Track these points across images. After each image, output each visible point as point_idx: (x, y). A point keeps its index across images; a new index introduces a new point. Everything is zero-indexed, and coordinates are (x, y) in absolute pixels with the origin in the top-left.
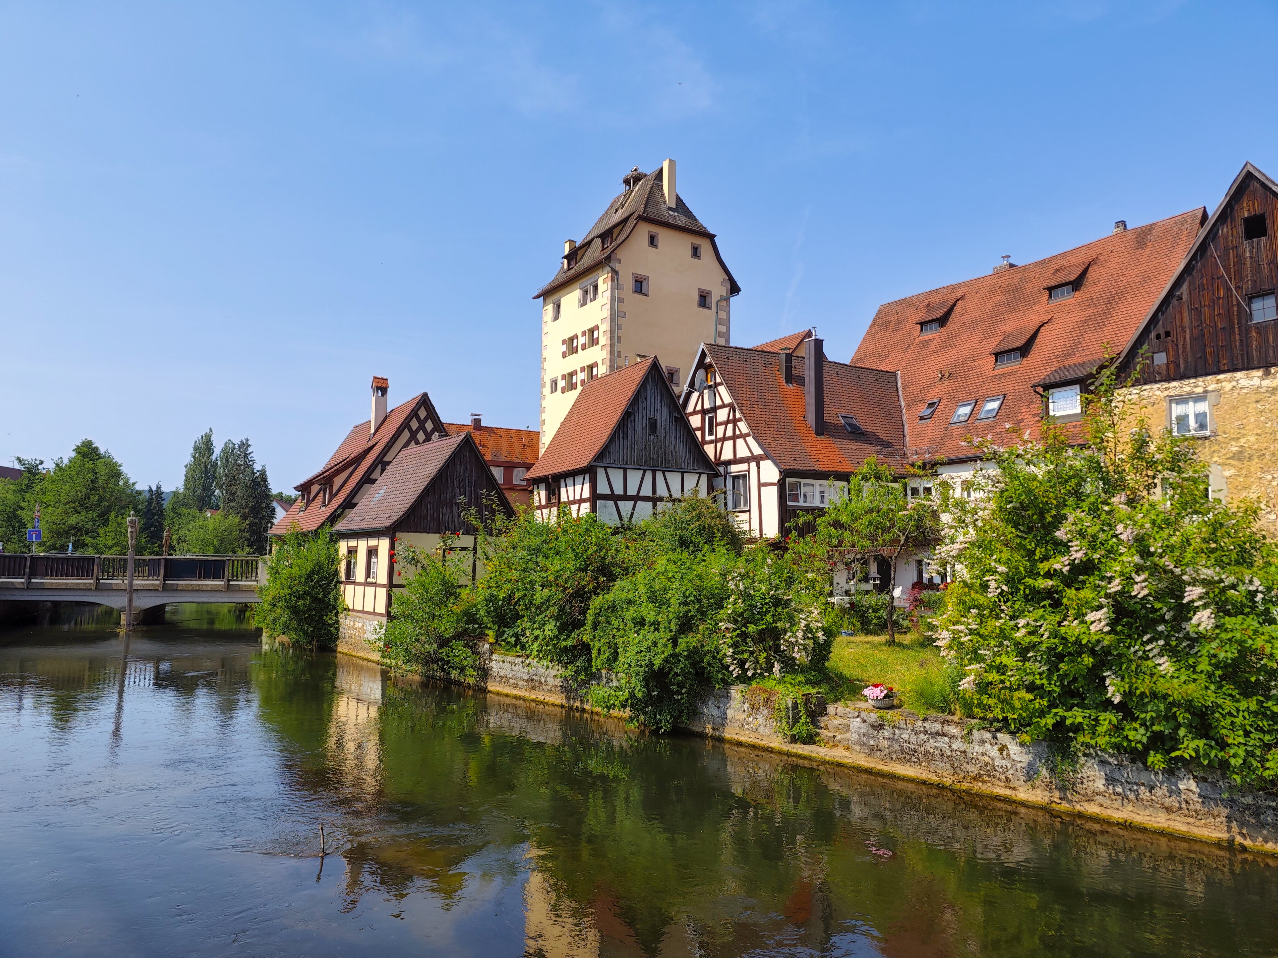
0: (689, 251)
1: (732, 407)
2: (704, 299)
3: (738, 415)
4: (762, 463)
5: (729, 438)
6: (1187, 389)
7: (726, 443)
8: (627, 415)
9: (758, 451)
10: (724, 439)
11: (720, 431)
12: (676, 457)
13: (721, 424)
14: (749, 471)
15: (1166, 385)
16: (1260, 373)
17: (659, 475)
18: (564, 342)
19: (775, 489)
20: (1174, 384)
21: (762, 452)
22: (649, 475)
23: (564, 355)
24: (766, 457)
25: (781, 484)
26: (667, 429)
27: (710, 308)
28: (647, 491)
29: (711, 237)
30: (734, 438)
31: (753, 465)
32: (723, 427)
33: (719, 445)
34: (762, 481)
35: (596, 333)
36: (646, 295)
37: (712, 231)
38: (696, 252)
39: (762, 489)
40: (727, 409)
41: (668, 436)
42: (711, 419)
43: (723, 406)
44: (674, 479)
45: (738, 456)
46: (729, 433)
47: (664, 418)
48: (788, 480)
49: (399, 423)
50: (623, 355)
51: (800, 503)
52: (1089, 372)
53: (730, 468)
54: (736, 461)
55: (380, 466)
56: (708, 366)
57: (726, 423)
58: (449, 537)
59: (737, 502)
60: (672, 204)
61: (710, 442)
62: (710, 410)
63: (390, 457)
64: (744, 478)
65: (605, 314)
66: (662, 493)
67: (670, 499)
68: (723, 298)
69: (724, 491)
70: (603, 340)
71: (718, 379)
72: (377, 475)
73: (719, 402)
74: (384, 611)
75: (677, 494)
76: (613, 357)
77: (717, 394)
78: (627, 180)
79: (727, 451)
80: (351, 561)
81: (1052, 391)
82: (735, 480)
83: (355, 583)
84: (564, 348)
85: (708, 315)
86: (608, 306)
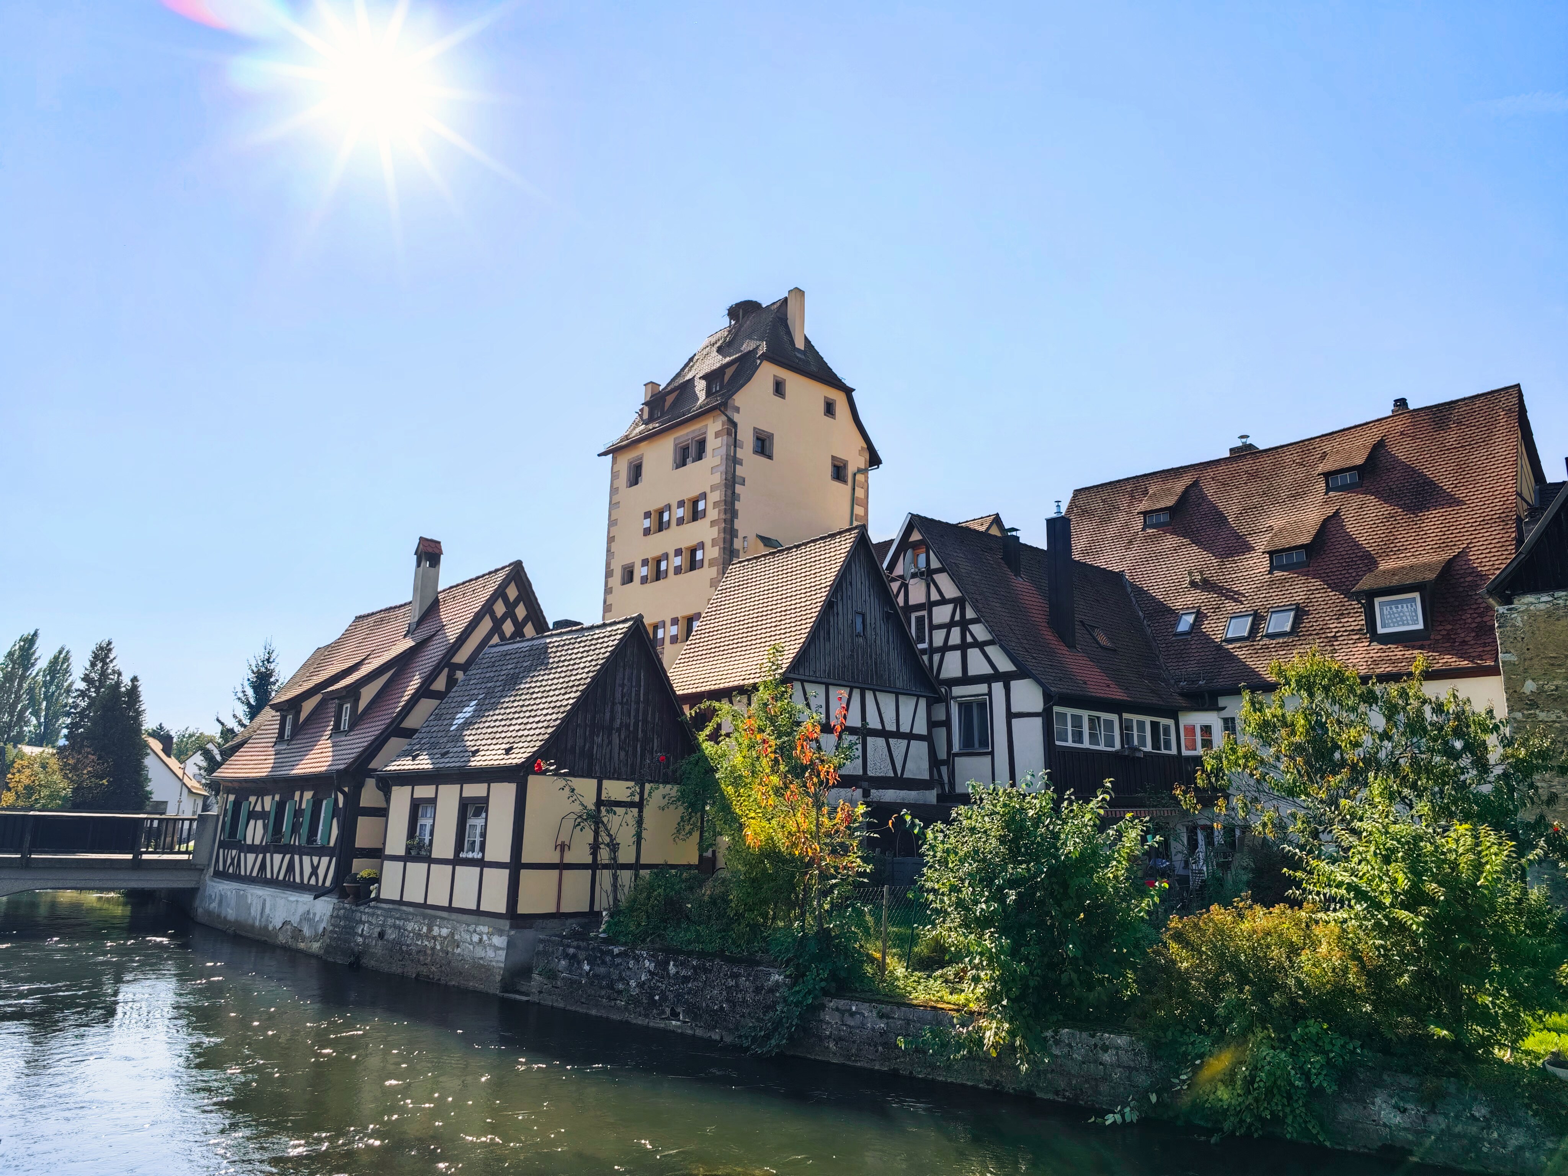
0: (820, 408)
1: (959, 603)
2: (839, 472)
3: (970, 614)
4: (1014, 684)
5: (954, 648)
7: (948, 654)
8: (829, 606)
9: (1005, 665)
10: (946, 648)
11: (938, 638)
12: (889, 670)
13: (940, 627)
14: (990, 694)
17: (869, 696)
18: (647, 515)
19: (1038, 722)
21: (1014, 669)
22: (856, 695)
23: (647, 532)
24: (1022, 673)
25: (1047, 715)
26: (878, 631)
28: (854, 720)
29: (848, 392)
30: (963, 647)
31: (998, 688)
32: (944, 632)
33: (936, 657)
34: (1014, 710)
35: (701, 506)
36: (770, 457)
37: (849, 383)
38: (829, 409)
39: (1015, 722)
40: (950, 607)
41: (878, 638)
42: (921, 620)
43: (943, 601)
44: (887, 702)
45: (971, 672)
46: (955, 638)
47: (875, 613)
48: (1056, 709)
49: (477, 605)
50: (741, 535)
51: (1070, 743)
52: (1431, 576)
53: (957, 691)
54: (966, 680)
55: (446, 670)
56: (916, 546)
57: (949, 626)
58: (606, 783)
59: (967, 741)
60: (800, 344)
61: (924, 652)
62: (919, 607)
63: (461, 657)
64: (982, 705)
65: (717, 478)
66: (874, 723)
67: (883, 733)
68: (860, 471)
69: (947, 723)
70: (713, 514)
71: (935, 564)
72: (440, 684)
73: (935, 596)
74: (502, 908)
75: (891, 727)
76: (728, 537)
77: (932, 585)
78: (734, 312)
79: (951, 666)
80: (421, 821)
81: (1377, 601)
82: (966, 707)
83: (430, 860)
84: (647, 523)
85: (842, 491)
86: (723, 468)
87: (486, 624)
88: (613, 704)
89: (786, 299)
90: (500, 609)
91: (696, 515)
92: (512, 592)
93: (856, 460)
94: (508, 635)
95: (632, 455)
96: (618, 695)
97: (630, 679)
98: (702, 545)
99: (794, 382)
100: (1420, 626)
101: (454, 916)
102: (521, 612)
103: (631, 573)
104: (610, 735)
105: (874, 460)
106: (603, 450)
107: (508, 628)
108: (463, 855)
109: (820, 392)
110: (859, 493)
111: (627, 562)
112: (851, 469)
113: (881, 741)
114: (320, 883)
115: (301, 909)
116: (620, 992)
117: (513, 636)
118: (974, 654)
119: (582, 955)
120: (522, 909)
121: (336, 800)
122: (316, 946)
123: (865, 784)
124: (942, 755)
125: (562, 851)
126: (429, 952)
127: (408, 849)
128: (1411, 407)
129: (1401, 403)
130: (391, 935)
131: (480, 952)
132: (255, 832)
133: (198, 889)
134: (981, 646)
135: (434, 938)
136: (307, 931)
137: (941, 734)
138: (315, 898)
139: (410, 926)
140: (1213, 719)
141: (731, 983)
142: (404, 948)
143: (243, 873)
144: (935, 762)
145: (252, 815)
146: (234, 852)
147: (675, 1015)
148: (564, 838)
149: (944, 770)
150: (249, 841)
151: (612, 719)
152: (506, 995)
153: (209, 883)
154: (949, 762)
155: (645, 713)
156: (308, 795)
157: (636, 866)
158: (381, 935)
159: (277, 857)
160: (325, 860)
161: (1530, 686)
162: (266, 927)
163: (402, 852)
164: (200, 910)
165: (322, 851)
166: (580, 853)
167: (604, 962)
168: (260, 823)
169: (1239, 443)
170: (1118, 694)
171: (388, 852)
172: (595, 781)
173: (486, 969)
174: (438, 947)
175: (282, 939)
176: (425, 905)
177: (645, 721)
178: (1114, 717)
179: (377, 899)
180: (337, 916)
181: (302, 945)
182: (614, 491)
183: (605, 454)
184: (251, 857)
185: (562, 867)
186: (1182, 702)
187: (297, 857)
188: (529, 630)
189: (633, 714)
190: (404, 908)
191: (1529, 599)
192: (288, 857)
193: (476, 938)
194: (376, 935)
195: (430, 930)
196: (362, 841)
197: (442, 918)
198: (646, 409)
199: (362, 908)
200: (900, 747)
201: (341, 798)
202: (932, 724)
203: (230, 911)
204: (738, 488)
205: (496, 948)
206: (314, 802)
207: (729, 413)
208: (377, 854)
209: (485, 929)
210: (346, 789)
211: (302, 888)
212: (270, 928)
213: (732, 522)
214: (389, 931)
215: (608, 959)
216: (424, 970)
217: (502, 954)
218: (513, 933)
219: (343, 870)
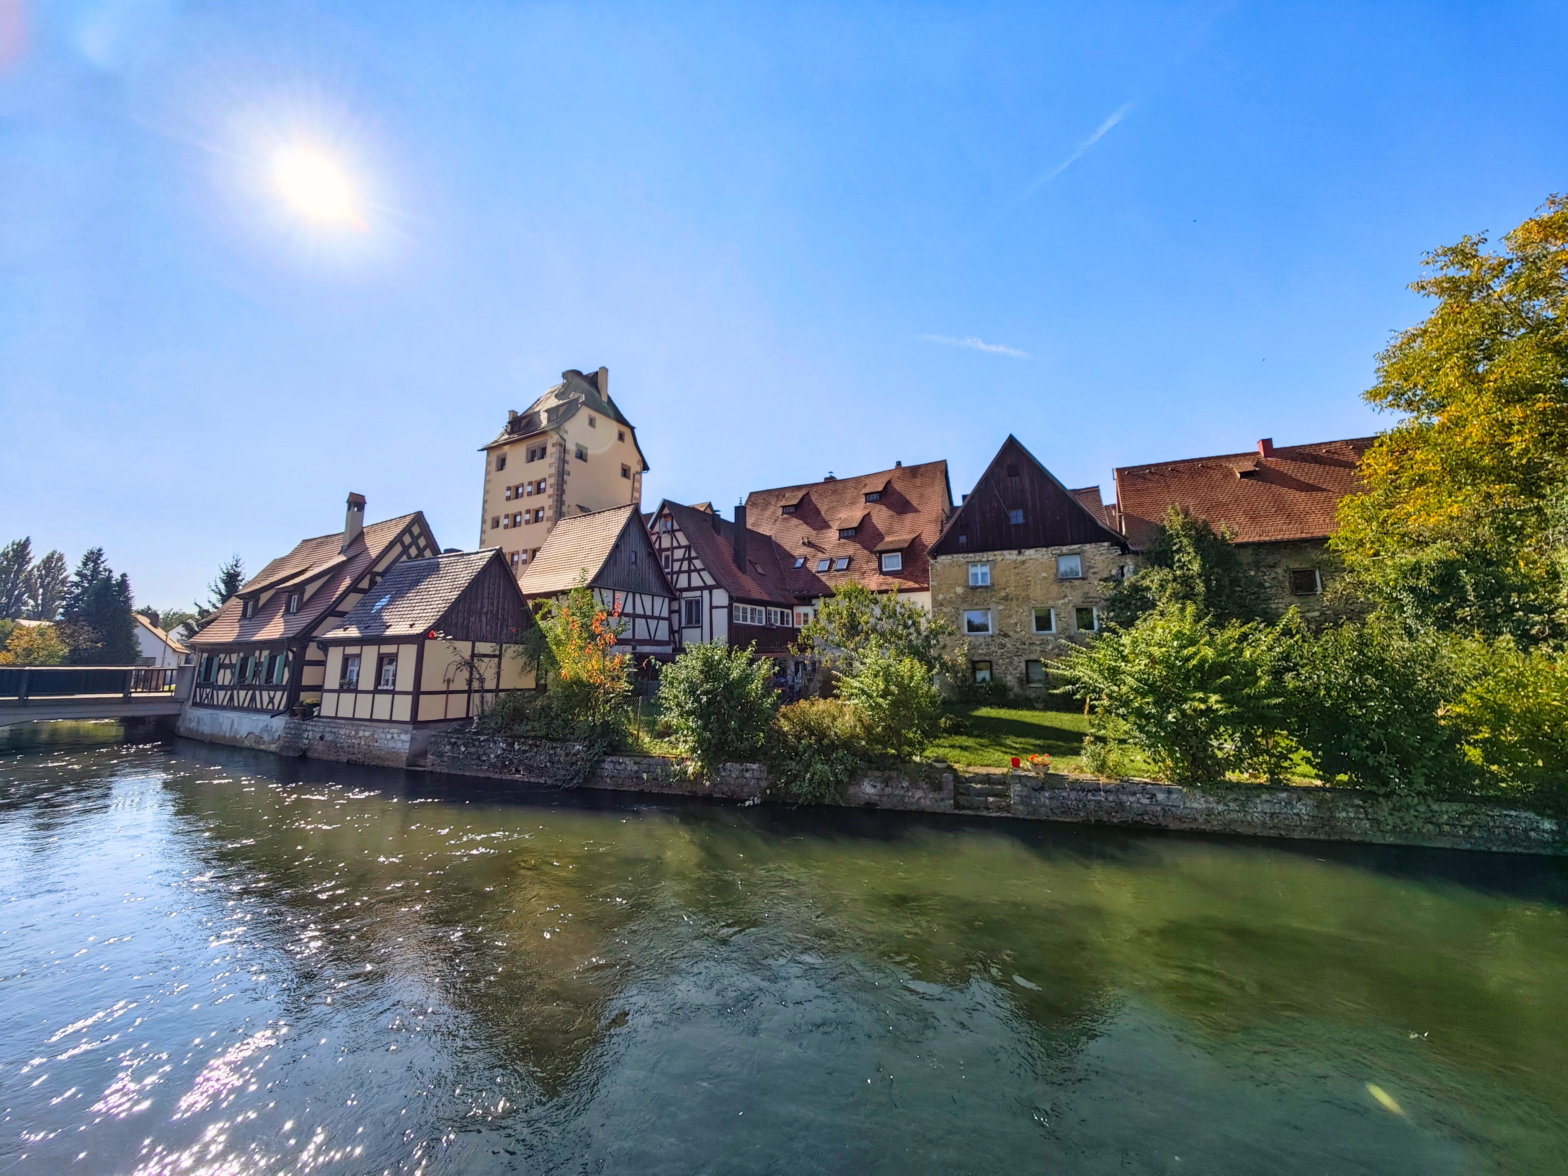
0: (616, 436)
1: (688, 548)
2: (625, 472)
3: (693, 554)
4: (714, 591)
5: (684, 572)
6: (978, 558)
7: (681, 575)
8: (617, 546)
9: (710, 581)
10: (680, 572)
11: (676, 566)
12: (649, 583)
13: (677, 560)
14: (702, 596)
15: (966, 555)
16: (1016, 552)
17: (637, 596)
18: (509, 489)
19: (726, 610)
20: (971, 555)
21: (715, 584)
22: (630, 595)
23: (508, 498)
24: (718, 586)
25: (730, 607)
26: (644, 561)
27: (629, 478)
28: (629, 609)
29: (632, 429)
30: (689, 572)
31: (706, 593)
32: (679, 563)
33: (675, 576)
34: (714, 604)
35: (543, 485)
36: (585, 461)
37: (632, 424)
38: (621, 437)
39: (714, 610)
40: (684, 550)
41: (644, 565)
42: (667, 557)
43: (680, 547)
44: (647, 599)
45: (693, 585)
46: (685, 566)
47: (642, 552)
48: (735, 604)
49: (390, 537)
50: (567, 504)
51: (741, 622)
52: (906, 545)
53: (685, 594)
54: (690, 589)
55: (368, 577)
56: (666, 516)
57: (682, 560)
58: (477, 644)
59: (689, 620)
60: (605, 399)
61: (668, 573)
62: (667, 549)
63: (380, 568)
64: (697, 602)
65: (553, 470)
66: (639, 611)
67: (645, 616)
68: (637, 473)
69: (679, 611)
70: (549, 491)
71: (676, 527)
72: (364, 584)
73: (675, 544)
74: (407, 717)
75: (649, 613)
76: (559, 505)
77: (674, 540)
78: (565, 375)
79: (683, 581)
80: (350, 668)
81: (883, 555)
82: (689, 603)
83: (356, 691)
84: (508, 493)
85: (627, 483)
86: (556, 465)
87: (398, 549)
88: (483, 598)
89: (597, 373)
90: (407, 539)
91: (539, 491)
92: (416, 530)
93: (635, 467)
94: (413, 555)
95: (499, 452)
96: (486, 595)
97: (494, 585)
98: (543, 509)
99: (600, 419)
100: (900, 568)
101: (374, 724)
102: (422, 542)
103: (498, 522)
104: (480, 616)
105: (646, 468)
106: (481, 448)
107: (413, 551)
108: (379, 688)
109: (614, 427)
110: (637, 485)
111: (495, 515)
112: (633, 471)
113: (643, 621)
114: (276, 708)
115: (261, 725)
116: (484, 761)
117: (417, 556)
118: (694, 575)
119: (460, 742)
120: (421, 718)
121: (287, 656)
122: (273, 747)
123: (633, 643)
124: (676, 628)
125: (448, 683)
126: (357, 746)
127: (341, 685)
128: (903, 465)
129: (899, 463)
130: (329, 737)
131: (391, 744)
132: (225, 677)
133: (180, 715)
134: (698, 571)
135: (360, 738)
136: (266, 738)
137: (675, 617)
138: (272, 717)
139: (342, 732)
140: (808, 610)
141: (552, 752)
142: (338, 745)
143: (215, 703)
144: (672, 631)
145: (221, 666)
146: (208, 690)
147: (518, 771)
148: (450, 675)
149: (676, 635)
150: (220, 683)
151: (482, 607)
152: (410, 768)
153: (188, 710)
154: (679, 631)
155: (503, 604)
156: (266, 653)
157: (497, 691)
158: (322, 738)
159: (242, 693)
160: (279, 694)
161: (941, 597)
162: (235, 737)
163: (337, 687)
164: (182, 729)
165: (276, 688)
166: (460, 683)
167: (474, 746)
168: (228, 671)
169: (828, 476)
170: (765, 597)
171: (326, 687)
172: (470, 643)
173: (396, 754)
174: (363, 743)
175: (247, 743)
176: (353, 719)
177: (503, 609)
178: (763, 609)
179: (319, 716)
180: (289, 728)
181: (263, 747)
182: (487, 473)
183: (482, 450)
184: (222, 693)
185: (448, 692)
186: (796, 601)
187: (257, 693)
188: (428, 553)
189: (495, 605)
190: (338, 721)
191: (943, 557)
192: (250, 692)
193: (389, 736)
194: (318, 738)
195: (357, 733)
196: (306, 681)
197: (366, 726)
198: (509, 426)
199: (307, 722)
200: (653, 623)
201: (291, 655)
202: (671, 612)
203: (206, 728)
204: (566, 477)
205: (403, 741)
206: (270, 658)
207: (561, 433)
208: (319, 688)
209: (396, 731)
210: (295, 649)
211: (262, 711)
212: (238, 737)
213: (562, 496)
214: (327, 735)
215: (477, 743)
216: (354, 757)
217: (407, 745)
218: (414, 732)
219: (293, 699)
